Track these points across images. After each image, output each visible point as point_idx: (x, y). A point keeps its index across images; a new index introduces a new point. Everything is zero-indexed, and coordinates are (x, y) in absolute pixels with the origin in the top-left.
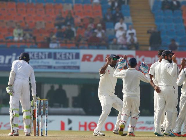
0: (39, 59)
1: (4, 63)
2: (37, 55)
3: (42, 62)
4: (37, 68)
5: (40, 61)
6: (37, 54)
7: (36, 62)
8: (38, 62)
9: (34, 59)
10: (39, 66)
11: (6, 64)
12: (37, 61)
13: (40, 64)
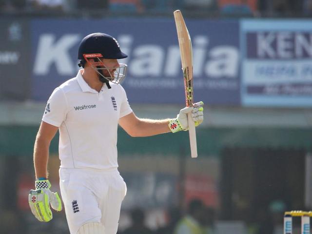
0: (294, 57)
1: (163, 76)
2: (288, 45)
3: (306, 70)
4: (289, 94)
5: (299, 65)
6: (286, 40)
7: (283, 69)
8: (293, 72)
9: (277, 58)
10: (296, 85)
11: (171, 78)
12: (289, 64)
13: (299, 78)
